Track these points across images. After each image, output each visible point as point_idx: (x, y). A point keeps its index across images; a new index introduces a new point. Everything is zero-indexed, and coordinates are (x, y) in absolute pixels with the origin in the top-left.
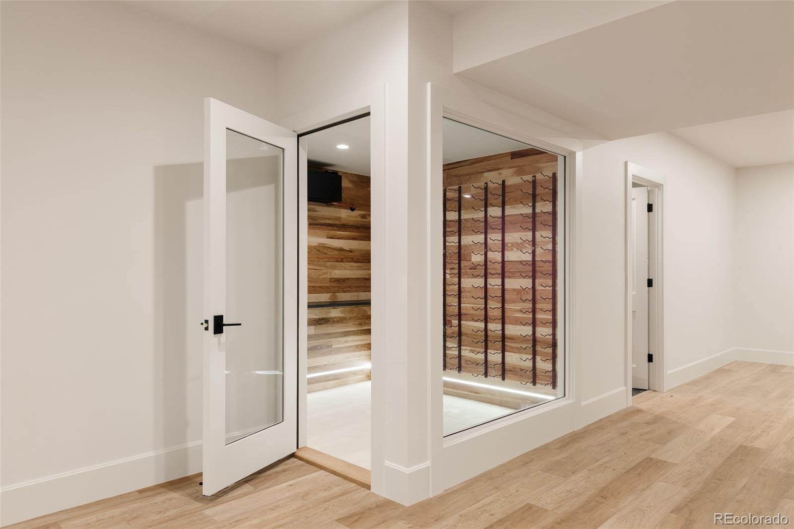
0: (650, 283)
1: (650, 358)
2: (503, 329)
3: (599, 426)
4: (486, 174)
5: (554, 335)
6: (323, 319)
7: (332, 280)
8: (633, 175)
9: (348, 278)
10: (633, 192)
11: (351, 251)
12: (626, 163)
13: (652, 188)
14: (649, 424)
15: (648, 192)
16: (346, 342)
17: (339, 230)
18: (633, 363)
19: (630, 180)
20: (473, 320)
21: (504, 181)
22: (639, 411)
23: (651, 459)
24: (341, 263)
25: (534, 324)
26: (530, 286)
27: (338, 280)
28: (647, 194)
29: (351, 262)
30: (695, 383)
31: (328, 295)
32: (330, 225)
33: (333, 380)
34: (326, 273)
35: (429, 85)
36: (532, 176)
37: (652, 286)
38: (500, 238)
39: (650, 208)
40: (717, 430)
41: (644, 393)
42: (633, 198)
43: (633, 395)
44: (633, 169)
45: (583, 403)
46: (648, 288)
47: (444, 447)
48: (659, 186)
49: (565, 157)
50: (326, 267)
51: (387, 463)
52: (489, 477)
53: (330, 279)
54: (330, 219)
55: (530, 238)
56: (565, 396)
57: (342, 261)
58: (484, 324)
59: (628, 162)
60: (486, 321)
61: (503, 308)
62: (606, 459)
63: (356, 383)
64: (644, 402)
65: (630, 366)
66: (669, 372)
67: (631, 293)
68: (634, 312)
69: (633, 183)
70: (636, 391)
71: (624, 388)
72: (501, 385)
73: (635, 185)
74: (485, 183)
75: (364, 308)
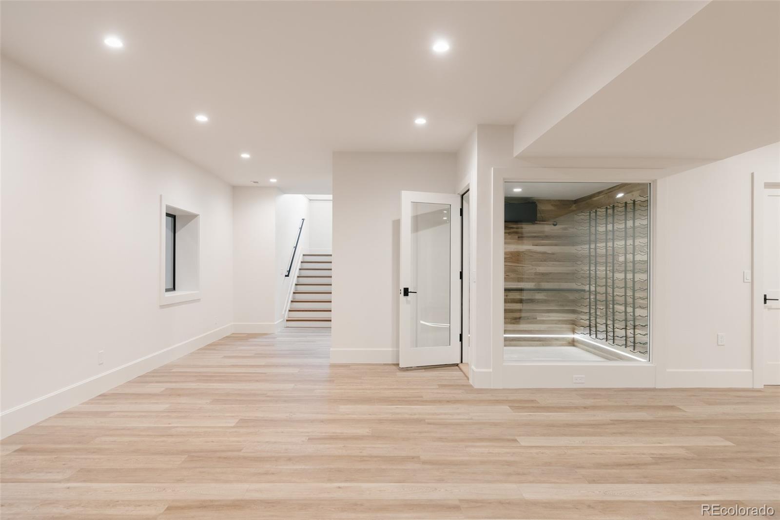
6: (529, 299)
7: (536, 274)
9: (550, 273)
11: (553, 254)
16: (549, 316)
17: (543, 240)
24: (545, 263)
27: (543, 274)
29: (553, 261)
31: (534, 284)
32: (535, 237)
33: (538, 341)
34: (532, 269)
50: (532, 265)
53: (535, 273)
54: (535, 233)
57: (545, 261)
63: (558, 346)
75: (566, 294)
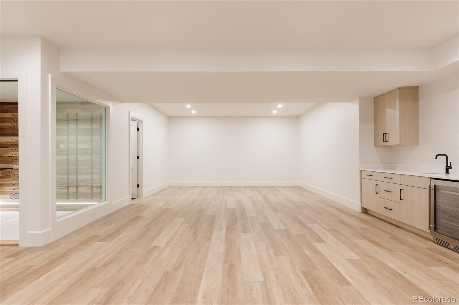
0: (138, 157)
1: (138, 186)
2: (77, 177)
3: (120, 210)
4: (68, 110)
5: (101, 177)
8: (132, 117)
10: (132, 123)
12: (129, 112)
13: (139, 122)
14: (137, 207)
15: (138, 123)
18: (132, 188)
19: (131, 119)
20: (62, 174)
21: (77, 114)
22: (134, 204)
23: (138, 216)
25: (92, 174)
26: (90, 159)
28: (137, 124)
30: (154, 194)
35: (50, 75)
36: (91, 113)
37: (139, 159)
38: (75, 138)
39: (138, 129)
40: (159, 206)
41: (136, 199)
42: (132, 125)
43: (132, 200)
44: (132, 115)
45: (113, 203)
46: (137, 159)
47: (57, 222)
48: (141, 121)
49: (106, 108)
51: (29, 232)
52: (76, 232)
55: (90, 139)
56: (106, 200)
58: (67, 176)
59: (130, 112)
60: (68, 174)
61: (77, 168)
62: (122, 219)
64: (135, 201)
65: (131, 189)
66: (145, 191)
67: (131, 161)
68: (132, 169)
69: (132, 119)
70: (133, 199)
71: (128, 197)
72: (76, 202)
73: (132, 120)
74: (67, 113)
